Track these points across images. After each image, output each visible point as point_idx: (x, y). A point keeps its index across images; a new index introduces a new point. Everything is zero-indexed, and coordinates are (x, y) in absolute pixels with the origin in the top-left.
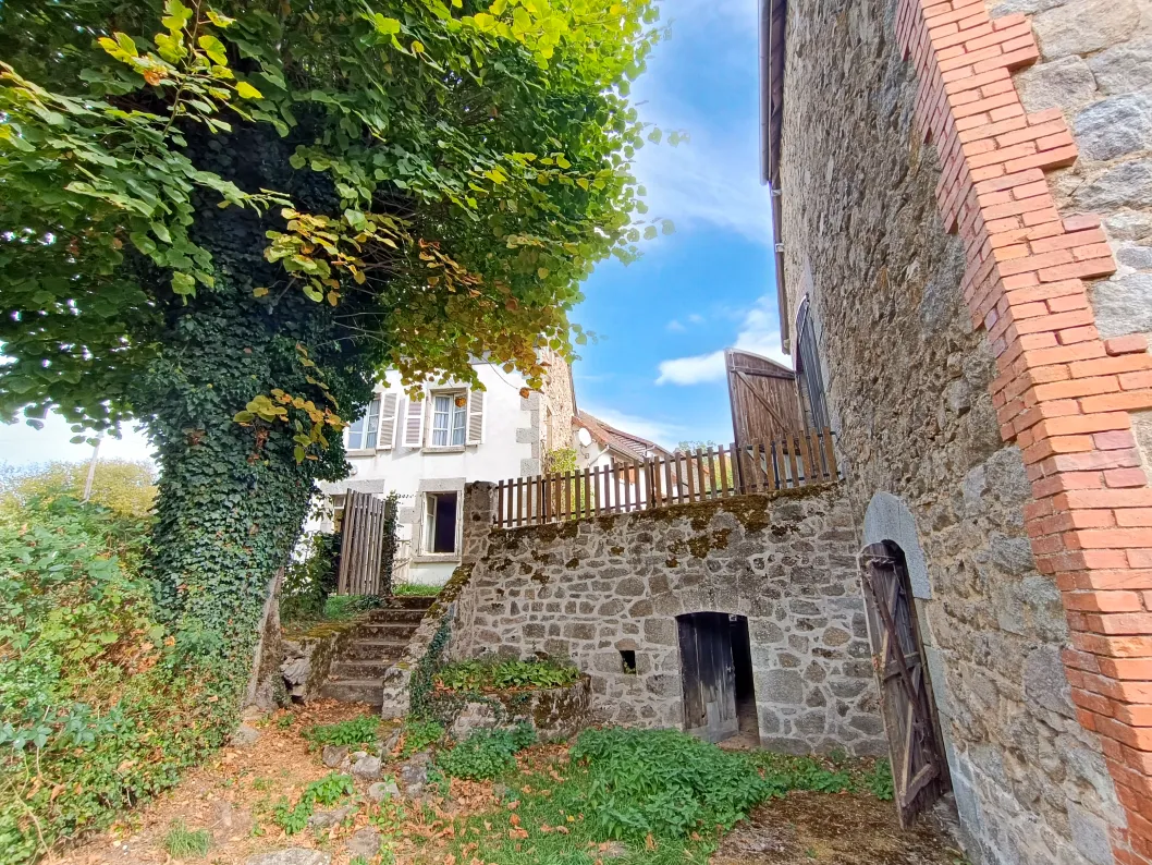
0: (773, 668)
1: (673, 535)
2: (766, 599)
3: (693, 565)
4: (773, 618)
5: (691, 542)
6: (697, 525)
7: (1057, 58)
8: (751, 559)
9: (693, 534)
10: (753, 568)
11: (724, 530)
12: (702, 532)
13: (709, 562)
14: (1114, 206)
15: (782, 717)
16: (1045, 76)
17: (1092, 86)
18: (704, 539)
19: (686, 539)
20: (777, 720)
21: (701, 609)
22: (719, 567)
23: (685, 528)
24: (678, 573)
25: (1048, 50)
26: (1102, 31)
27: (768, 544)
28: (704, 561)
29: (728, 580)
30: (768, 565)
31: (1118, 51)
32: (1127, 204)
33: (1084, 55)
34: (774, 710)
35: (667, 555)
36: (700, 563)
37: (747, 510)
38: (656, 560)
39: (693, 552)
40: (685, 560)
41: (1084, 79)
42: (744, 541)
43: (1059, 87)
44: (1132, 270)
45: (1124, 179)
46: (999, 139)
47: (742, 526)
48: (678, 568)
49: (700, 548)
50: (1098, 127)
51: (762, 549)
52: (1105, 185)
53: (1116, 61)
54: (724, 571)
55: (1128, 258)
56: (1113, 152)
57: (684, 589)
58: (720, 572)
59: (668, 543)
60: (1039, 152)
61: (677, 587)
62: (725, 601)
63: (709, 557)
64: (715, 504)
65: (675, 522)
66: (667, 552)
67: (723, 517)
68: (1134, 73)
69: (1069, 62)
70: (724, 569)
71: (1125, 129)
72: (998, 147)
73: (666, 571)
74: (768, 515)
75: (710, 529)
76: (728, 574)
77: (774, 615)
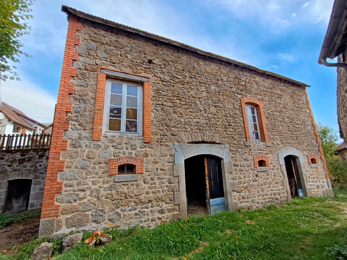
0: (37, 192)
1: (12, 158)
2: (39, 175)
3: (18, 166)
4: (40, 179)
5: (19, 160)
6: (22, 155)
7: (76, 95)
8: (38, 165)
9: (20, 157)
10: (38, 167)
11: (31, 157)
12: (24, 157)
13: (24, 165)
14: (73, 120)
15: (36, 203)
16: (73, 97)
17: (79, 101)
18: (24, 160)
19: (18, 159)
20: (34, 204)
21: (17, 178)
22: (27, 167)
23: (18, 156)
24: (12, 168)
25: (76, 93)
26: (83, 93)
27: (45, 161)
28: (22, 165)
29: (28, 170)
30: (42, 166)
31: (83, 97)
32: (75, 120)
33: (80, 96)
34: (34, 202)
35: (9, 163)
36: (20, 166)
37: (40, 152)
38: (4, 165)
39: (19, 163)
40: (15, 165)
41: (78, 100)
42: (37, 160)
43: (74, 99)
44: (71, 130)
45: (76, 117)
46: (62, 105)
47: (37, 156)
48: (12, 167)
49: (21, 162)
50: (76, 108)
51: (42, 162)
52: (73, 117)
53: (82, 99)
54: (28, 168)
55: (71, 128)
56: (77, 112)
57: (13, 173)
58: (27, 168)
59: (10, 160)
60: (67, 109)
61: (10, 173)
62: (27, 175)
63: (24, 164)
64: (30, 150)
65: (14, 154)
66: (9, 162)
67: (32, 154)
68: (84, 102)
69: (77, 96)
70: (29, 167)
71: (79, 110)
72: (62, 106)
73: (8, 168)
74: (46, 153)
75: (27, 156)
76: (29, 168)
77: (41, 178)
